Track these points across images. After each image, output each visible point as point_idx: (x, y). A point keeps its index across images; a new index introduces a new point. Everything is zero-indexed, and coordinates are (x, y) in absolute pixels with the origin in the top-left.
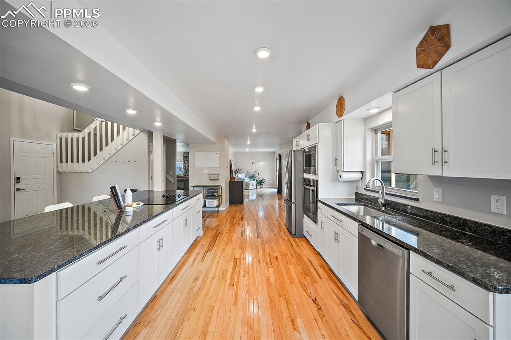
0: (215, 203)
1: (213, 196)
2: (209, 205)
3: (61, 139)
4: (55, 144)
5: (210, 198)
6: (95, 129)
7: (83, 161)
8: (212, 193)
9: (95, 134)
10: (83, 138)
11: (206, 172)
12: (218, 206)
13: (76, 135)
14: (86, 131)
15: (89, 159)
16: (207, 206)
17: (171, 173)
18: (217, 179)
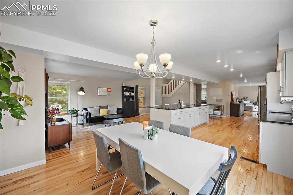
0: (219, 113)
1: (218, 109)
2: (216, 113)
3: (163, 86)
4: (161, 88)
5: (216, 110)
6: (172, 82)
7: (168, 94)
8: (218, 108)
9: (172, 84)
10: (168, 86)
11: (215, 98)
12: (221, 115)
13: (166, 85)
14: (169, 83)
15: (170, 93)
16: (215, 114)
17: (199, 99)
18: (221, 101)
